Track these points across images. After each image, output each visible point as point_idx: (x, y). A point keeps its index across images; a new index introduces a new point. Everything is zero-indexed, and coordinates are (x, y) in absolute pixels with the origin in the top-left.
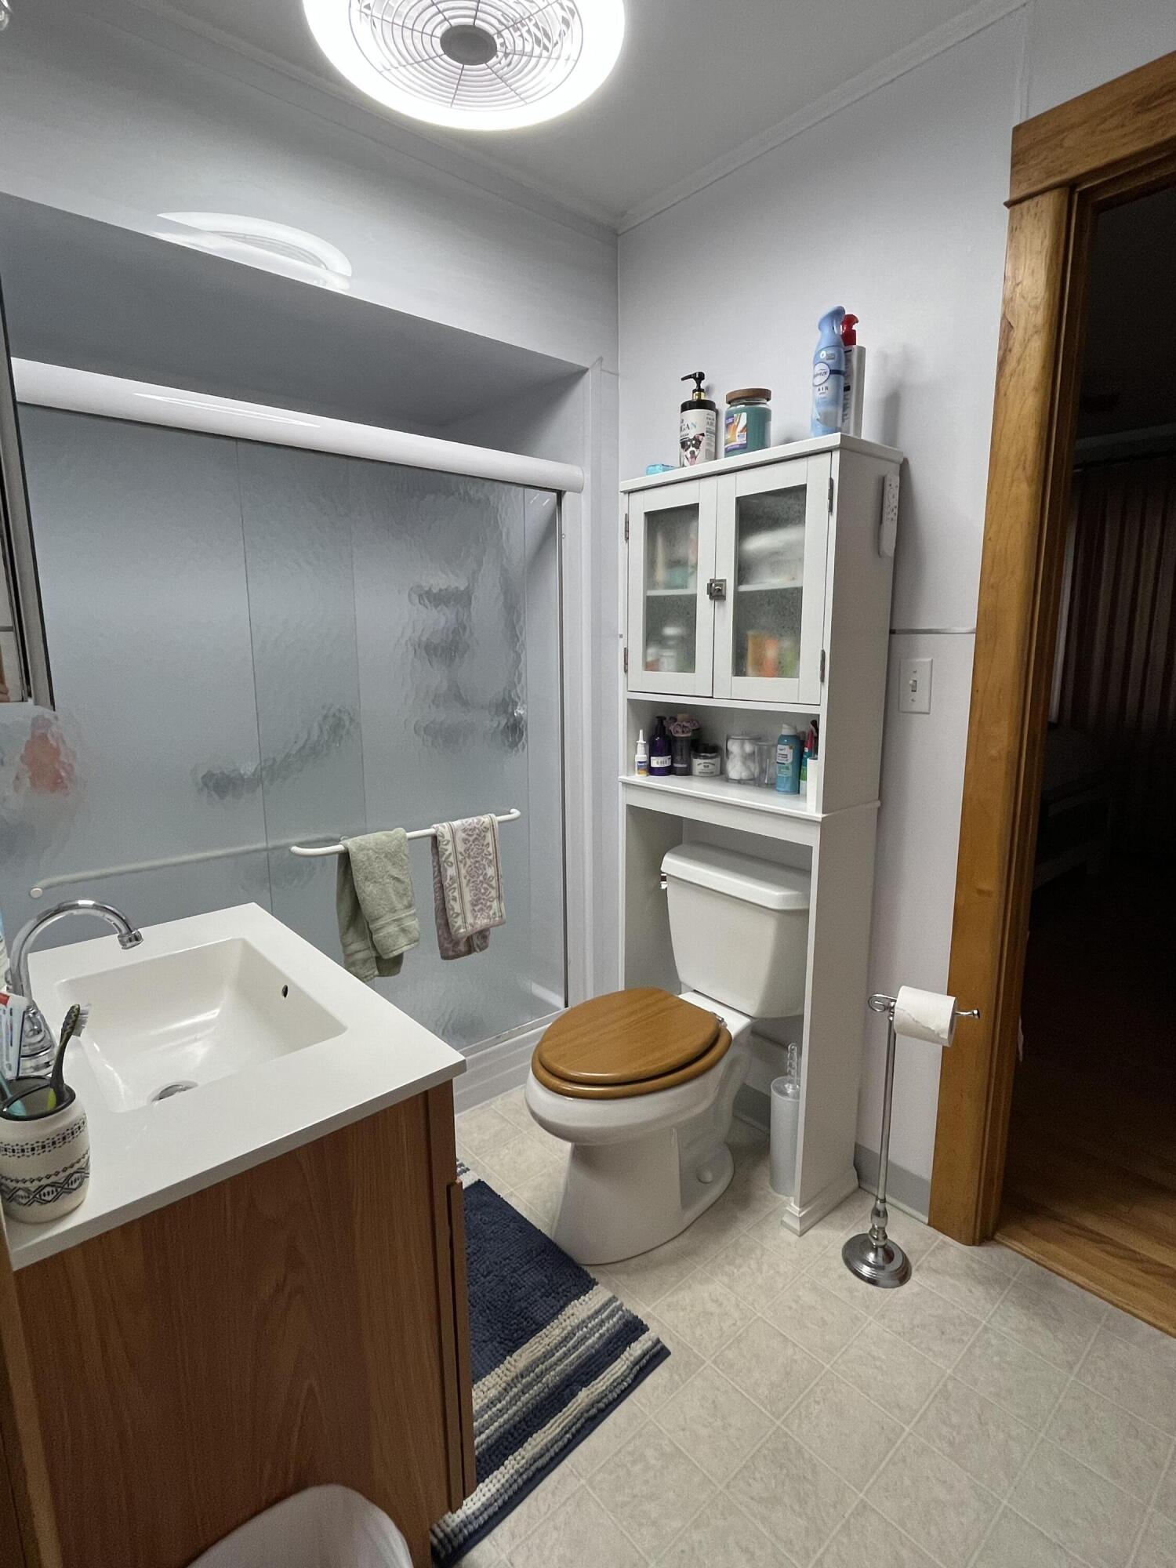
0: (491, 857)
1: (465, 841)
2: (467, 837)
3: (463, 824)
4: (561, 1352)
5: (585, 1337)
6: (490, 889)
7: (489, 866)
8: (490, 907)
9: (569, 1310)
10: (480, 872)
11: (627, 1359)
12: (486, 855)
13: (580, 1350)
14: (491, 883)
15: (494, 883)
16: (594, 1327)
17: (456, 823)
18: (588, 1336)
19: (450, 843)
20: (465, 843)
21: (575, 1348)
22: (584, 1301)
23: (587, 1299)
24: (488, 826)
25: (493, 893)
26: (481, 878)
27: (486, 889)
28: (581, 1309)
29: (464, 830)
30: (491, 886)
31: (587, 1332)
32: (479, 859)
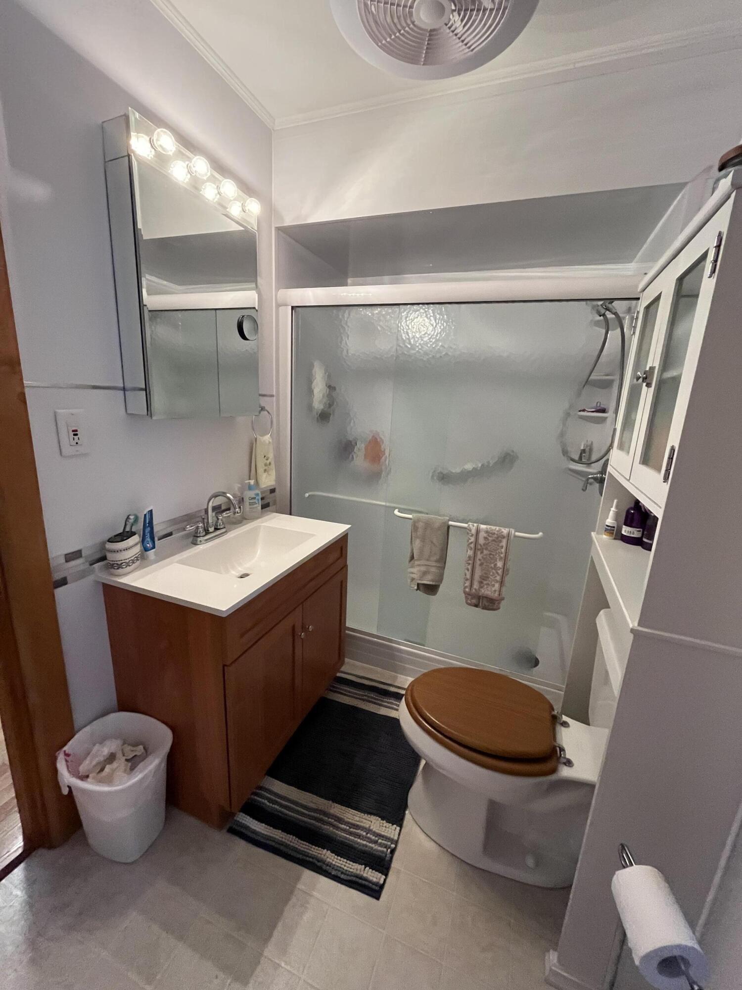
0: (502, 555)
1: (485, 538)
2: (487, 537)
3: (487, 529)
4: (345, 827)
5: (360, 836)
6: (496, 575)
7: (499, 561)
8: (494, 586)
9: (373, 818)
10: (493, 561)
11: (357, 870)
12: (499, 552)
13: (351, 837)
14: (499, 571)
15: (500, 572)
16: (369, 838)
17: (483, 527)
18: (361, 837)
19: (474, 536)
20: (485, 540)
21: (351, 834)
22: (383, 824)
23: (385, 825)
24: (505, 535)
25: (498, 578)
26: (492, 565)
27: (493, 573)
28: (376, 824)
29: (487, 532)
30: (497, 573)
31: (363, 836)
32: (494, 554)
